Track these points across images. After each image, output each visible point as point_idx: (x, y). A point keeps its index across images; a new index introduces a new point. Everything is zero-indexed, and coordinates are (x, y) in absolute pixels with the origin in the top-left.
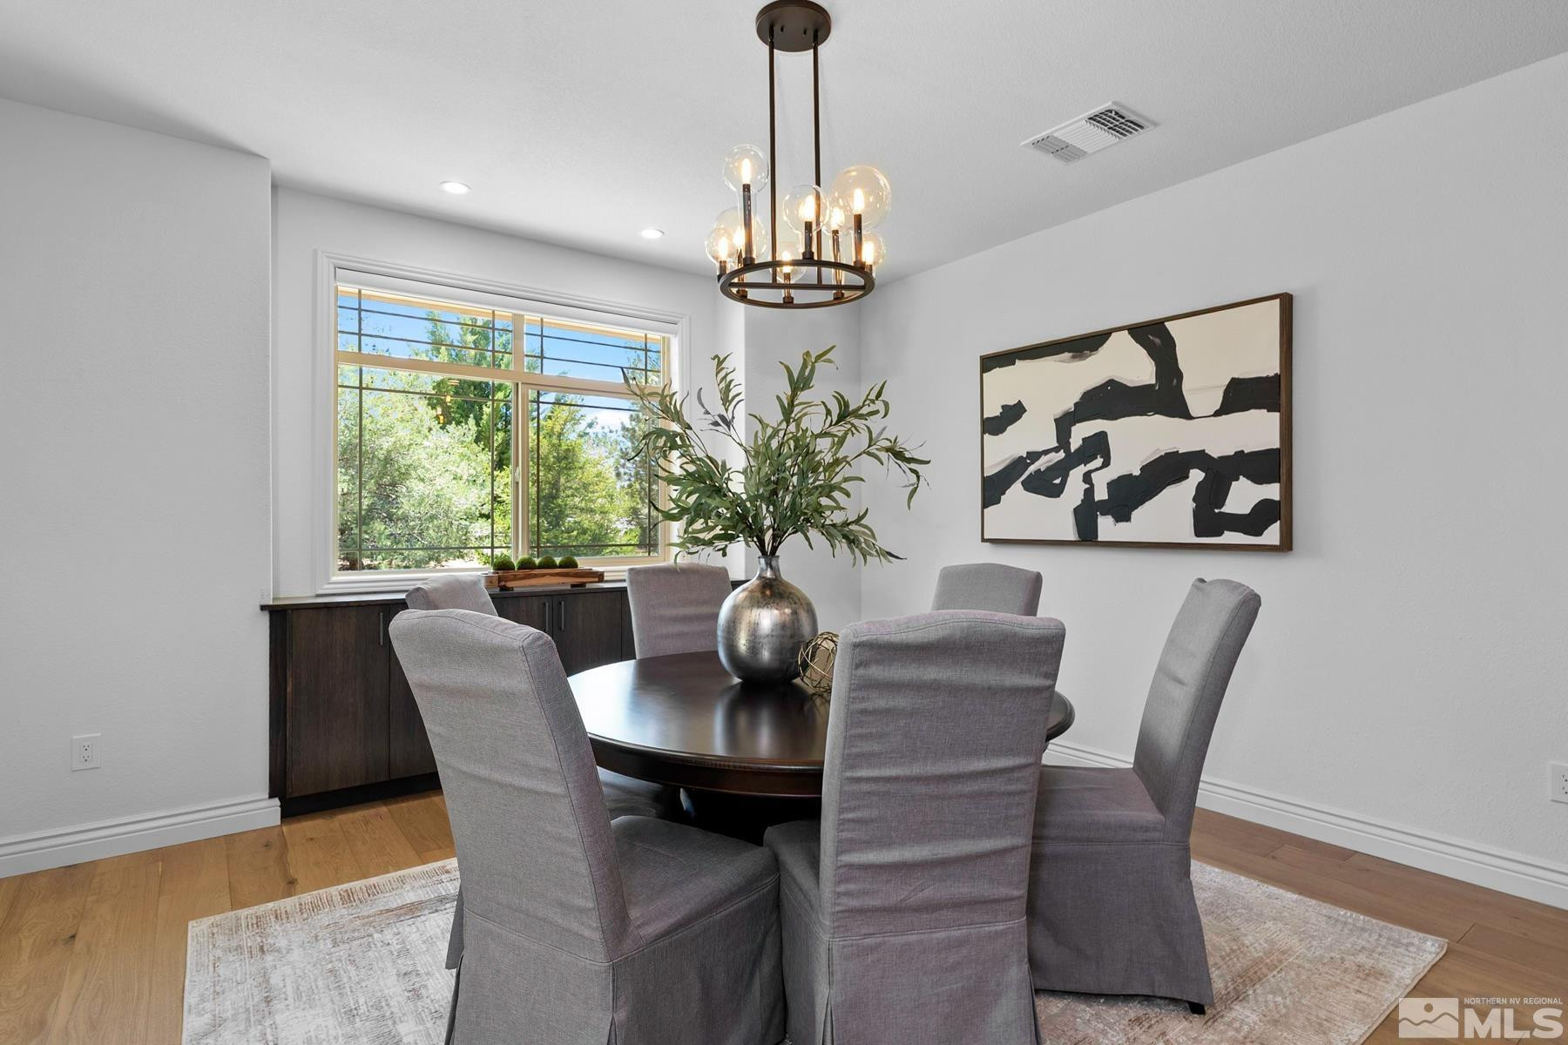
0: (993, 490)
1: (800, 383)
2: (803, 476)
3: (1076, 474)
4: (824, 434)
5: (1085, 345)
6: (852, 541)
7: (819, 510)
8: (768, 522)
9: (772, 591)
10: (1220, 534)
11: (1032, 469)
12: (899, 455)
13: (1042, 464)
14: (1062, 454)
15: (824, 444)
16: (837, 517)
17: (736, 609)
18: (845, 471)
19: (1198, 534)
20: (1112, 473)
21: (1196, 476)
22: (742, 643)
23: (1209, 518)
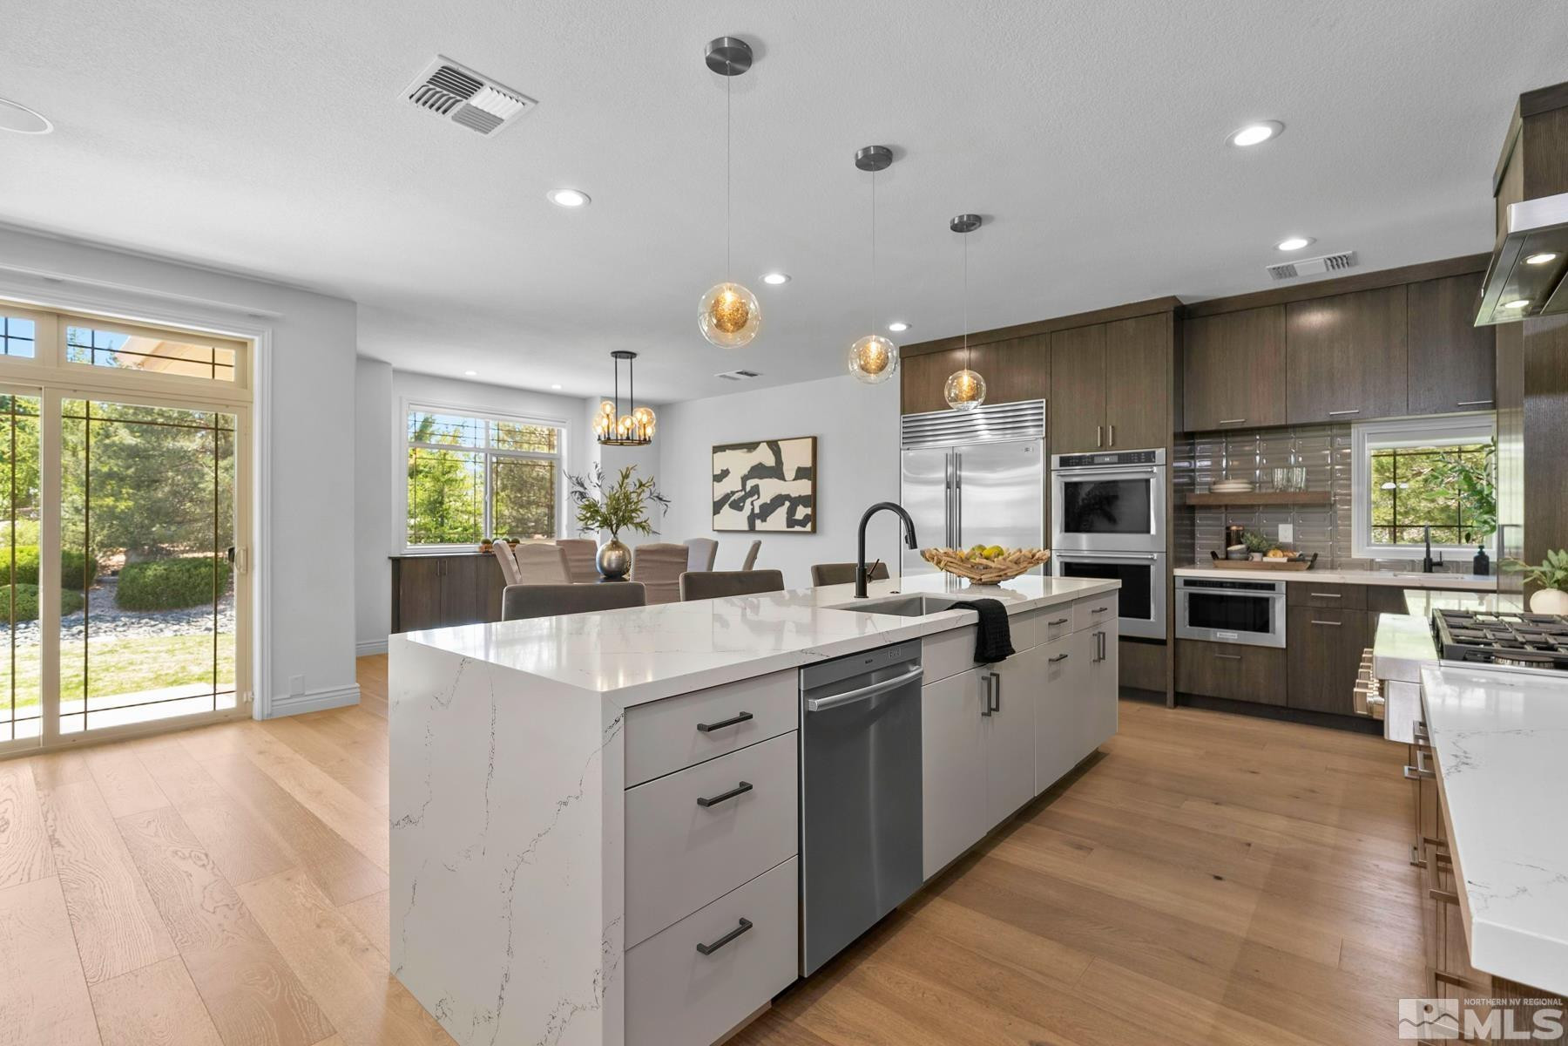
0: (717, 507)
1: (626, 477)
2: (627, 506)
3: (748, 501)
4: (633, 492)
5: (751, 446)
6: (644, 528)
7: (632, 518)
8: (614, 522)
9: (616, 545)
10: (793, 527)
11: (732, 499)
12: (661, 499)
13: (736, 497)
14: (743, 493)
15: (634, 495)
16: (638, 520)
17: (603, 551)
18: (641, 505)
19: (788, 527)
20: (761, 502)
21: (787, 504)
22: (605, 564)
23: (791, 522)
